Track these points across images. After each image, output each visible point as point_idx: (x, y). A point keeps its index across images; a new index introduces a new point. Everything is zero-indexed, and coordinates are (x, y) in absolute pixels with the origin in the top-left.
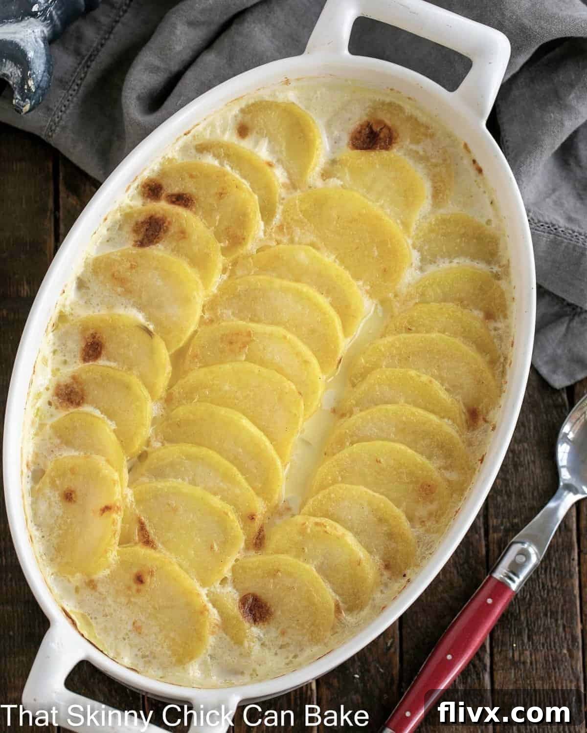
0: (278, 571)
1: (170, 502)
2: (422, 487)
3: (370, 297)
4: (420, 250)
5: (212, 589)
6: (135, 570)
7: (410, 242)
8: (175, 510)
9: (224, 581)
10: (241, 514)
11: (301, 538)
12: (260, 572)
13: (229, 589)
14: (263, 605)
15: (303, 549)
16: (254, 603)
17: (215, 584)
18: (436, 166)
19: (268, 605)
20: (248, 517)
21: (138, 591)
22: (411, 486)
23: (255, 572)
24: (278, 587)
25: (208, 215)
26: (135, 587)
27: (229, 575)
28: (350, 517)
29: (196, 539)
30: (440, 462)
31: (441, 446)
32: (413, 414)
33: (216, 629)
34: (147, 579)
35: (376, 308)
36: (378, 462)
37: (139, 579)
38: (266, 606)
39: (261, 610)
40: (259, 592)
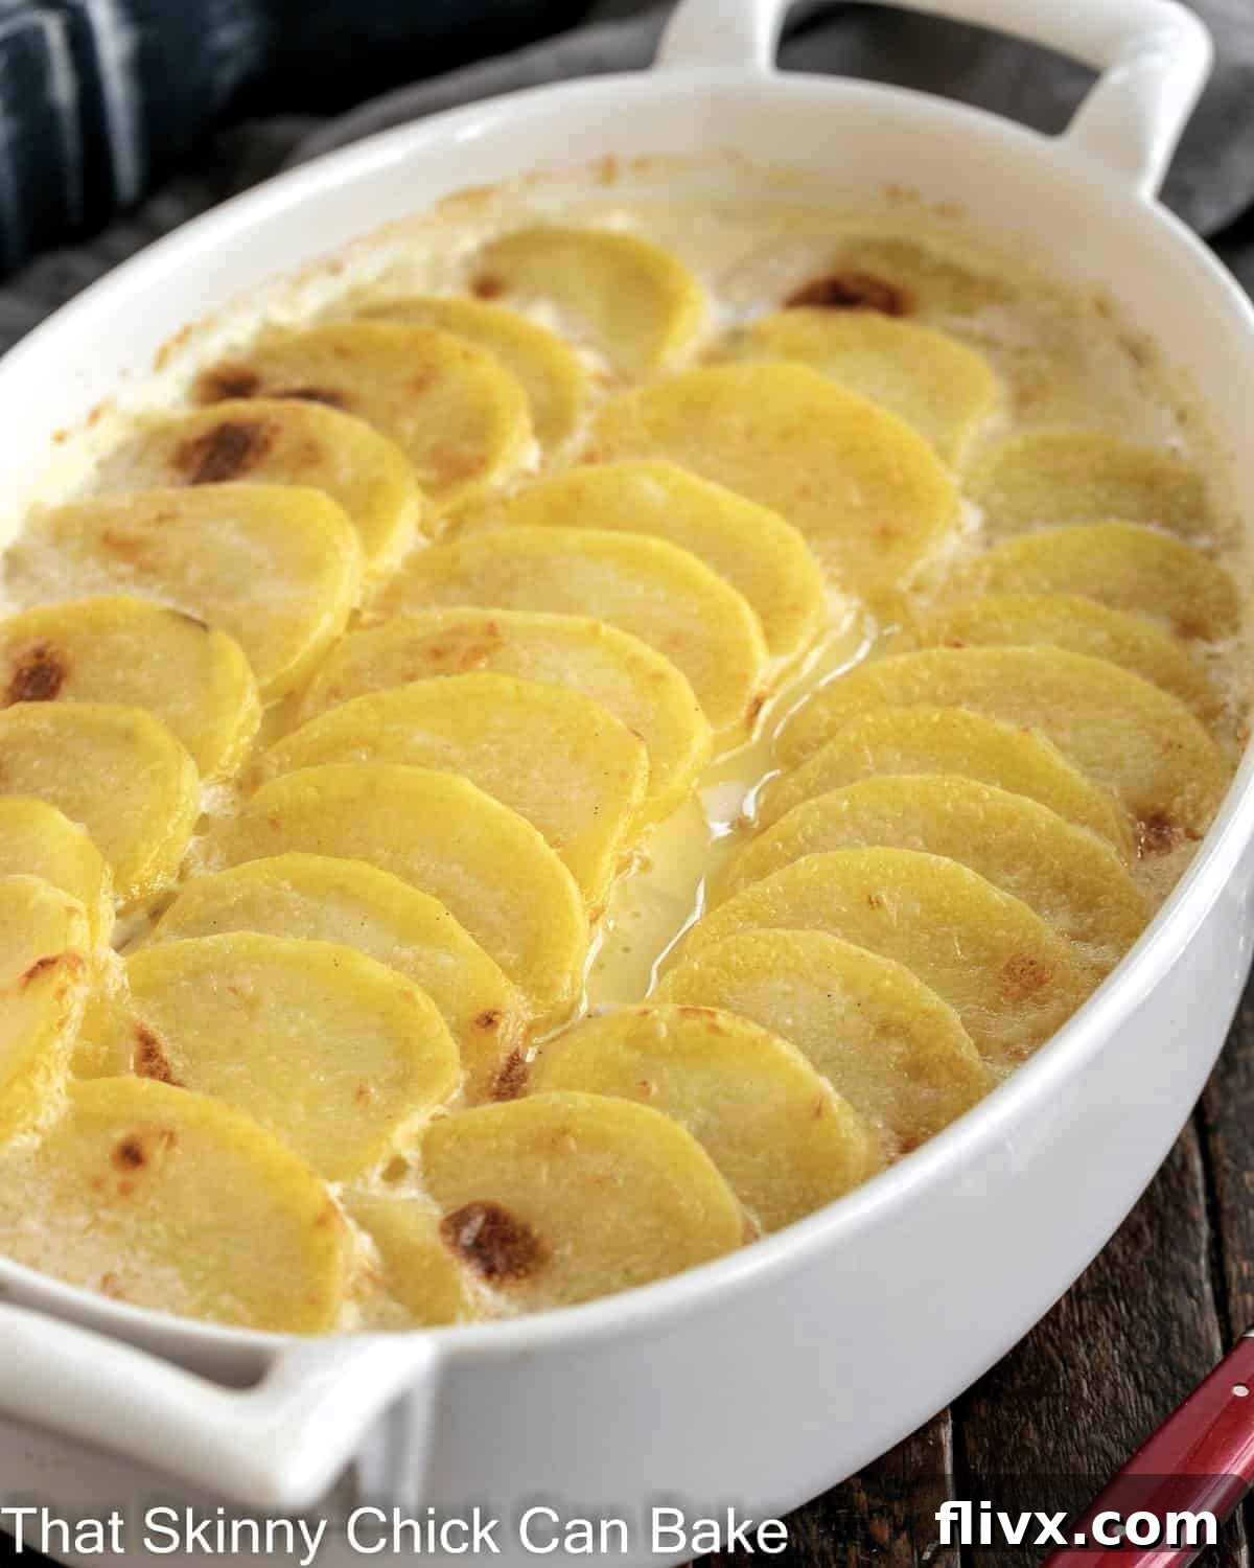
0: (565, 1132)
1: (238, 982)
2: (1009, 969)
3: (844, 589)
4: (983, 502)
5: (359, 1187)
6: (119, 1135)
7: (953, 481)
8: (252, 1004)
9: (396, 1170)
10: (453, 1018)
11: (638, 1054)
12: (510, 1142)
13: (409, 1191)
14: (519, 1234)
15: (645, 1083)
16: (489, 1228)
17: (368, 1172)
18: (1022, 352)
19: (535, 1232)
20: (478, 1022)
21: (126, 1189)
22: (974, 972)
23: (494, 1144)
24: (565, 1182)
25: (385, 423)
26: (115, 1178)
27: (412, 1155)
28: (789, 1021)
29: (313, 1076)
30: (1064, 921)
31: (1063, 885)
32: (975, 796)
33: (368, 1288)
34: (156, 1153)
35: (860, 618)
36: (873, 903)
37: (131, 1156)
38: (526, 1234)
39: (509, 1248)
40: (503, 1199)
